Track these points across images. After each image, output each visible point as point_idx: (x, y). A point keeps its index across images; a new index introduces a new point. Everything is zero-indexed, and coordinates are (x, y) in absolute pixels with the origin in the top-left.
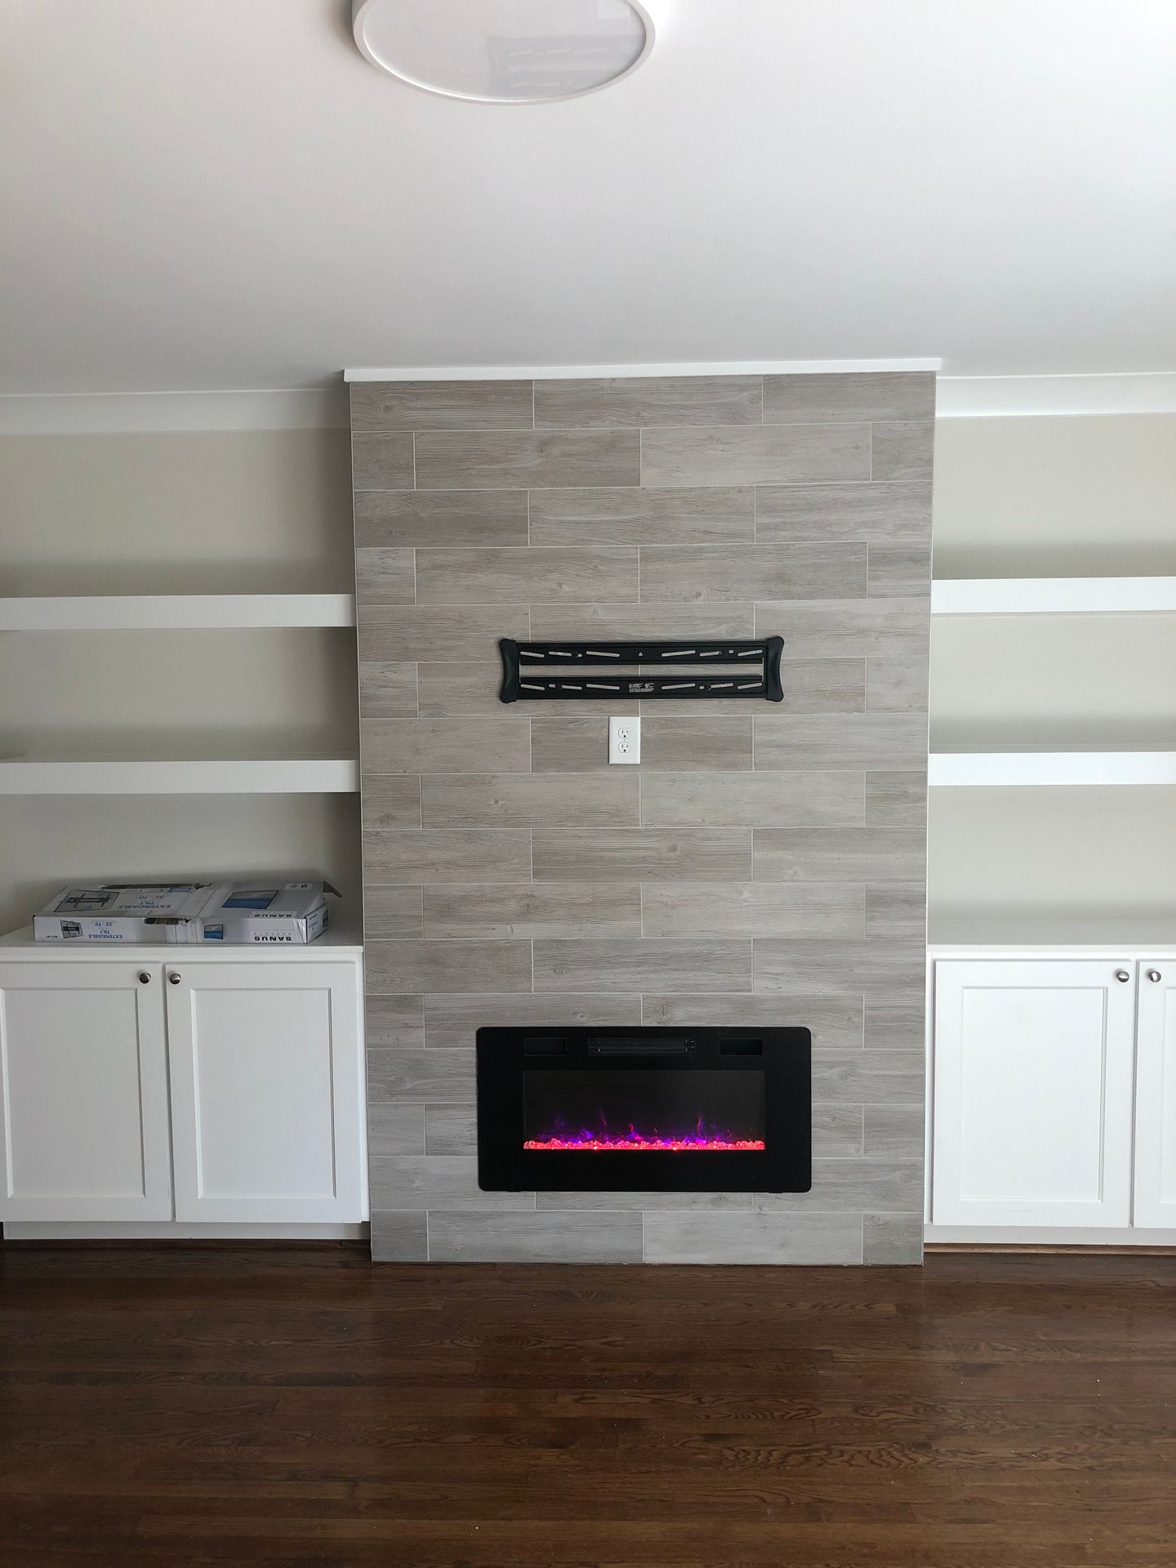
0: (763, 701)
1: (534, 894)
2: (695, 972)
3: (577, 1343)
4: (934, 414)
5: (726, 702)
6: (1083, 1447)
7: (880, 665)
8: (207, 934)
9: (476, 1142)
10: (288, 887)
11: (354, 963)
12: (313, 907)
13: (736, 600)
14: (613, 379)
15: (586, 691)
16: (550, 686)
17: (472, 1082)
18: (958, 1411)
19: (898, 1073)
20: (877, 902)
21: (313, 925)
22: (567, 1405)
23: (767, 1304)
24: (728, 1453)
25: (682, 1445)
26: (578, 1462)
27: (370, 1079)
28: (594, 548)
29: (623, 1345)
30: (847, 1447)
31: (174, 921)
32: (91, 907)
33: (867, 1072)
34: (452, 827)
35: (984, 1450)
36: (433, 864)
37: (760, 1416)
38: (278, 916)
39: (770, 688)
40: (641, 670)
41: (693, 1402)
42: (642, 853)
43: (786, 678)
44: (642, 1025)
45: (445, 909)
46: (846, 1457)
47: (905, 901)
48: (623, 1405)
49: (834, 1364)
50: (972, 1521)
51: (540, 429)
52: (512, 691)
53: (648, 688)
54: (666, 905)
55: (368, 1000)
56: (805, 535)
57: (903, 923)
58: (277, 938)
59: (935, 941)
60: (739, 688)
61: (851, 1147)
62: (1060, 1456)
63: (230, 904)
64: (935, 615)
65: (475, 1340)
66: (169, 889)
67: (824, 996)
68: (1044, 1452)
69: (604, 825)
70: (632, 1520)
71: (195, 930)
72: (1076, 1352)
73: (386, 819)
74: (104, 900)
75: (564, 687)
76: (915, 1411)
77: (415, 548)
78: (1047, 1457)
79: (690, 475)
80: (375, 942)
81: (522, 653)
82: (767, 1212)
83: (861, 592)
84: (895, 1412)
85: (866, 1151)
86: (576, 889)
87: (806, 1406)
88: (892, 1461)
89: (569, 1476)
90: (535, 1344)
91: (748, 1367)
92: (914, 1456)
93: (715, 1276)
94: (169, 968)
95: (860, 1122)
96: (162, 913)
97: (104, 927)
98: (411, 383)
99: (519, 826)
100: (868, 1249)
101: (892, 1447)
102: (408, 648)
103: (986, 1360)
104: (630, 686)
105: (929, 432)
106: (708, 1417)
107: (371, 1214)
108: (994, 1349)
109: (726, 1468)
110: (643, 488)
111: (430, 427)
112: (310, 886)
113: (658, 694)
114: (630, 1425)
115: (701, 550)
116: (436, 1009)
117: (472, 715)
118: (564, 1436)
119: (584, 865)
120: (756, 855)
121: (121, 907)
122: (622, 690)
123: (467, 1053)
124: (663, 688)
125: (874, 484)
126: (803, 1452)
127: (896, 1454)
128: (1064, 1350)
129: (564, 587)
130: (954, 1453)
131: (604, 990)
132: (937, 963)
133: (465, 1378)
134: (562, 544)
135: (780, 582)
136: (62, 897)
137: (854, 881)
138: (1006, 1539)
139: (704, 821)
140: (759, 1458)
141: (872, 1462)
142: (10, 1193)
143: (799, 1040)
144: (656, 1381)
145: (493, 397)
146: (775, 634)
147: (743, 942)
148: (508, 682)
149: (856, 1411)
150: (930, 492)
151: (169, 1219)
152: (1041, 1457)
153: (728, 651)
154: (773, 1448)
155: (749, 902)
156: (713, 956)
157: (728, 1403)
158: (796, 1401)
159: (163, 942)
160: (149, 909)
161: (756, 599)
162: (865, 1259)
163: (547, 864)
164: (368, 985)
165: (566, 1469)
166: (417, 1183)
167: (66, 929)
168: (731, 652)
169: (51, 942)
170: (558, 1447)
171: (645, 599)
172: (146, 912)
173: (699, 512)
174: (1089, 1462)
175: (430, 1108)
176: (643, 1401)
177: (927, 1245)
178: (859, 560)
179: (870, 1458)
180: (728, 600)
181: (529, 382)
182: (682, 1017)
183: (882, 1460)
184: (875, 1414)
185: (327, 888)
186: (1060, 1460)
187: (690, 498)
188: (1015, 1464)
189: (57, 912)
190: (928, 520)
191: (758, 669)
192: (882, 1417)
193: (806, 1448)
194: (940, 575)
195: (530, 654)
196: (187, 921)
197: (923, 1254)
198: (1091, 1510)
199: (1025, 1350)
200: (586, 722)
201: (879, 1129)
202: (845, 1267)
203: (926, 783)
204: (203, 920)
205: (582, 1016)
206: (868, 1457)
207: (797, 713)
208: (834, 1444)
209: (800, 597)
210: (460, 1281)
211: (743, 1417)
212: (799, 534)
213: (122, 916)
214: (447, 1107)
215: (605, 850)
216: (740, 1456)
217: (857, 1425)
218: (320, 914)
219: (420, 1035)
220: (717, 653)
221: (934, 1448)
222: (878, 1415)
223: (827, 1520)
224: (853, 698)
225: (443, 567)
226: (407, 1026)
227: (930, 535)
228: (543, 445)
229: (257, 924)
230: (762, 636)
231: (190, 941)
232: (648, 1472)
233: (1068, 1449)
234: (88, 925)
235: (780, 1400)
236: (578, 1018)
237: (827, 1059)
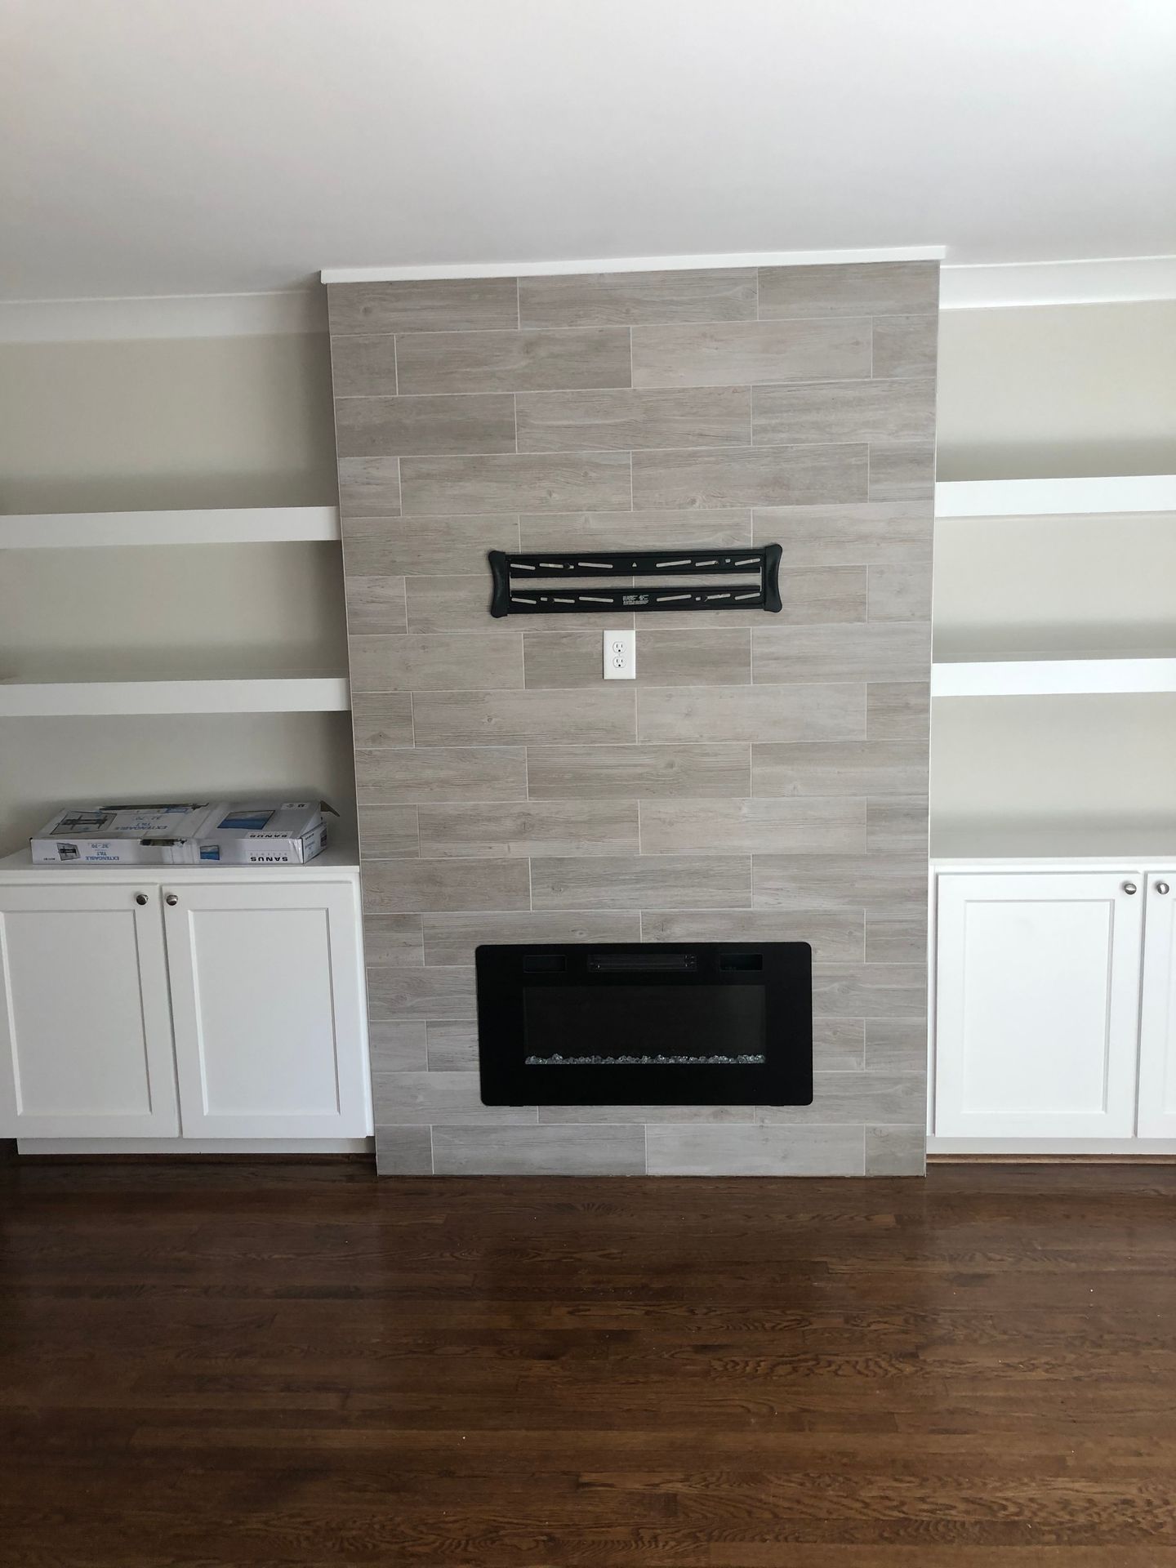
0: (761, 611)
1: (532, 813)
2: (693, 888)
3: (575, 1255)
4: (937, 307)
5: (723, 613)
6: (1071, 1357)
7: (882, 572)
8: (204, 855)
9: (478, 1058)
10: (285, 807)
11: (351, 883)
12: (308, 828)
13: (732, 506)
14: (601, 275)
15: (579, 603)
16: (542, 599)
17: (472, 1000)
18: (948, 1321)
19: (900, 987)
20: (877, 816)
21: (310, 845)
22: (562, 1318)
23: (767, 1216)
24: (717, 1365)
25: (672, 1356)
26: (567, 1373)
27: (370, 997)
28: (584, 454)
29: (621, 1258)
30: (836, 1357)
31: (170, 842)
32: (87, 828)
33: (869, 986)
34: (445, 746)
35: (970, 1360)
36: (428, 783)
37: (751, 1328)
38: (273, 836)
39: (768, 599)
40: (635, 582)
41: (686, 1314)
42: (639, 770)
43: (785, 587)
44: (641, 942)
45: (441, 828)
46: (833, 1367)
47: (907, 815)
48: (617, 1317)
49: (829, 1276)
50: (954, 1432)
51: (526, 329)
52: (503, 605)
53: (643, 600)
54: (664, 822)
55: (367, 920)
56: (803, 437)
57: (905, 837)
58: (274, 859)
59: (938, 854)
60: (737, 598)
61: (853, 1060)
62: (1047, 1367)
63: (225, 825)
64: (937, 518)
65: (475, 1253)
66: (166, 809)
67: (825, 911)
68: (1032, 1362)
69: (600, 742)
70: (617, 1430)
71: (191, 851)
72: (1072, 1261)
73: (378, 738)
74: (101, 822)
75: (556, 600)
76: (906, 1321)
77: (399, 458)
78: (1034, 1367)
79: (683, 375)
80: (372, 862)
81: (512, 565)
82: (769, 1125)
83: (862, 496)
84: (885, 1323)
85: (868, 1064)
86: (572, 807)
87: (799, 1318)
88: (877, 1370)
89: (559, 1386)
90: (534, 1257)
91: (743, 1279)
92: (901, 1366)
93: (717, 1187)
94: (166, 890)
95: (861, 1035)
96: (158, 835)
97: (100, 848)
98: (391, 283)
99: (513, 744)
100: (871, 1161)
101: (879, 1357)
102: (395, 561)
103: (979, 1270)
104: (624, 598)
105: (932, 325)
106: (699, 1328)
107: (375, 1129)
108: (990, 1259)
109: (714, 1379)
110: (635, 390)
111: (411, 329)
112: (307, 806)
113: (653, 606)
114: (620, 1336)
115: (694, 455)
116: (434, 927)
117: (463, 630)
118: (555, 1348)
119: (579, 783)
120: (756, 771)
121: (117, 828)
122: (616, 603)
123: (467, 970)
124: (658, 600)
125: (877, 382)
126: (790, 1363)
127: (883, 1364)
128: (1060, 1260)
129: (554, 495)
130: (942, 1363)
131: (602, 908)
132: (940, 877)
133: (462, 1291)
134: (551, 450)
135: (777, 488)
136: (59, 819)
137: (855, 795)
138: (988, 1450)
139: (701, 736)
140: (748, 1368)
141: (860, 1373)
142: (20, 1110)
143: (799, 955)
144: (651, 1293)
145: (476, 296)
146: (774, 541)
147: (742, 858)
148: (499, 595)
149: (847, 1322)
150: (934, 389)
151: (176, 1134)
152: (1028, 1367)
153: (725, 560)
154: (762, 1359)
155: (747, 817)
156: (712, 872)
157: (721, 1315)
158: (788, 1312)
159: (160, 863)
160: (145, 831)
161: (755, 505)
162: (867, 1170)
163: (542, 782)
164: (366, 904)
165: (555, 1380)
166: (421, 1099)
167: (63, 851)
168: (728, 561)
169: (48, 864)
170: (549, 1358)
171: (637, 506)
172: (142, 833)
173: (694, 414)
174: (1077, 1373)
175: (430, 1025)
176: (636, 1313)
177: (930, 1156)
178: (859, 463)
179: (858, 1367)
180: (724, 506)
181: (513, 280)
182: (680, 934)
183: (870, 1370)
184: (865, 1325)
185: (325, 807)
186: (1047, 1371)
187: (683, 399)
188: (1002, 1374)
189: (54, 834)
190: (932, 419)
191: (755, 579)
192: (873, 1327)
193: (794, 1358)
194: (944, 477)
195: (521, 566)
196: (183, 842)
197: (925, 1165)
198: (1075, 1422)
199: (1021, 1259)
200: (580, 637)
201: (881, 1042)
202: (848, 1178)
203: (929, 694)
204: (199, 841)
205: (581, 934)
206: (854, 1367)
207: (798, 623)
208: (822, 1354)
209: (798, 502)
210: (462, 1194)
211: (735, 1329)
212: (797, 436)
213: (117, 838)
214: (448, 1024)
215: (602, 767)
216: (728, 1367)
217: (847, 1335)
218: (317, 834)
219: (420, 953)
220: (713, 562)
221: (922, 1358)
222: (869, 1326)
223: (810, 1430)
224: (856, 606)
225: (428, 476)
226: (406, 945)
227: (934, 434)
228: (529, 346)
229: (252, 844)
230: (759, 545)
231: (186, 862)
232: (637, 1382)
233: (1056, 1359)
234: (85, 847)
235: (772, 1311)
236: (578, 935)
237: (828, 973)
